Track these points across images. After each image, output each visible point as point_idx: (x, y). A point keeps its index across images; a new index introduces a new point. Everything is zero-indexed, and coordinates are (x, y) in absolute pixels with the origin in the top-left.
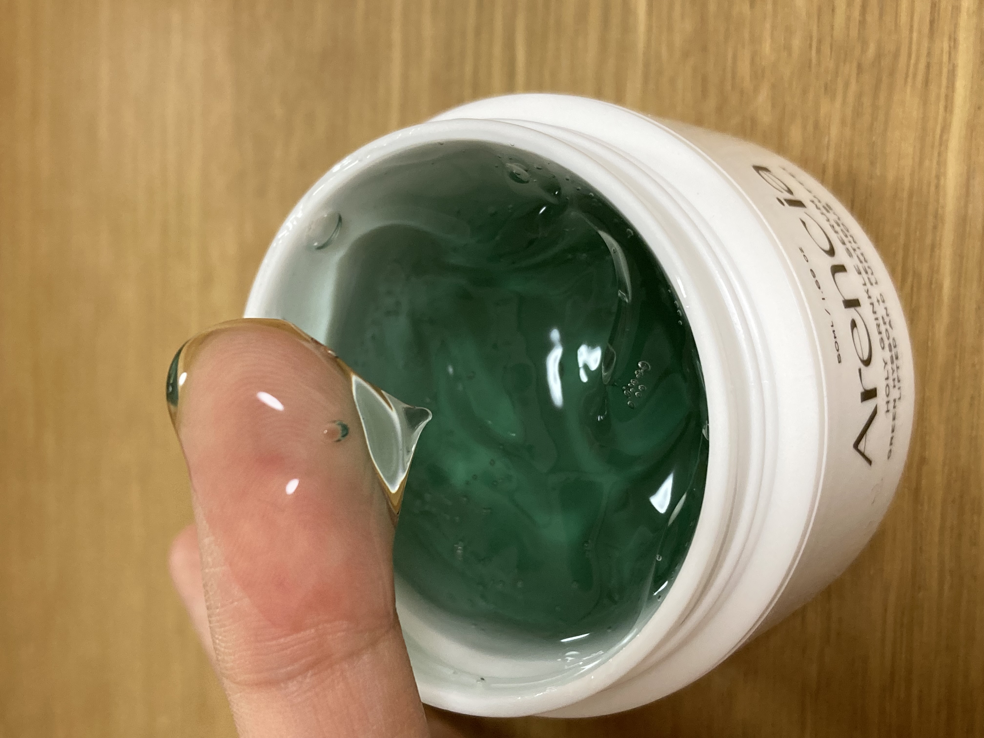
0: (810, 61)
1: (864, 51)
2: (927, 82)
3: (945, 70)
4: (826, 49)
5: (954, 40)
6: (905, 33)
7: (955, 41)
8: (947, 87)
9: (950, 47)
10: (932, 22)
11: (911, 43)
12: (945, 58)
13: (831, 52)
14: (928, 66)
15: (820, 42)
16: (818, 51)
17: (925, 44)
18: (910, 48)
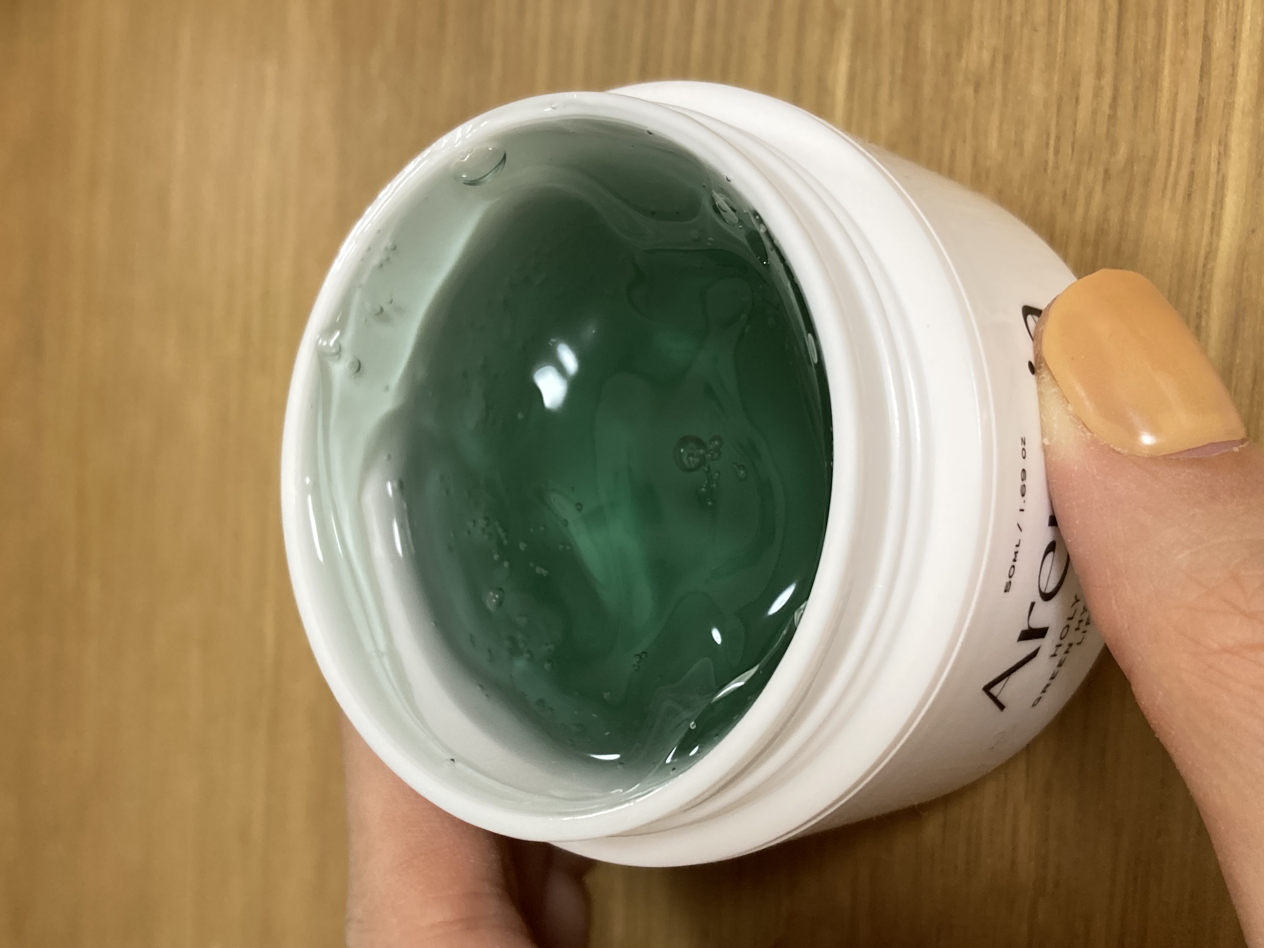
0: (1046, 162)
1: (1113, 152)
2: (1189, 196)
3: (1212, 183)
4: (1066, 148)
5: (1224, 143)
6: (1164, 132)
7: (1226, 146)
8: (1215, 204)
9: (1219, 153)
10: (1198, 121)
11: (1171, 146)
12: (1213, 167)
13: (1073, 151)
14: (1192, 175)
15: (1058, 138)
16: (1057, 152)
17: (1189, 148)
18: (1170, 152)
